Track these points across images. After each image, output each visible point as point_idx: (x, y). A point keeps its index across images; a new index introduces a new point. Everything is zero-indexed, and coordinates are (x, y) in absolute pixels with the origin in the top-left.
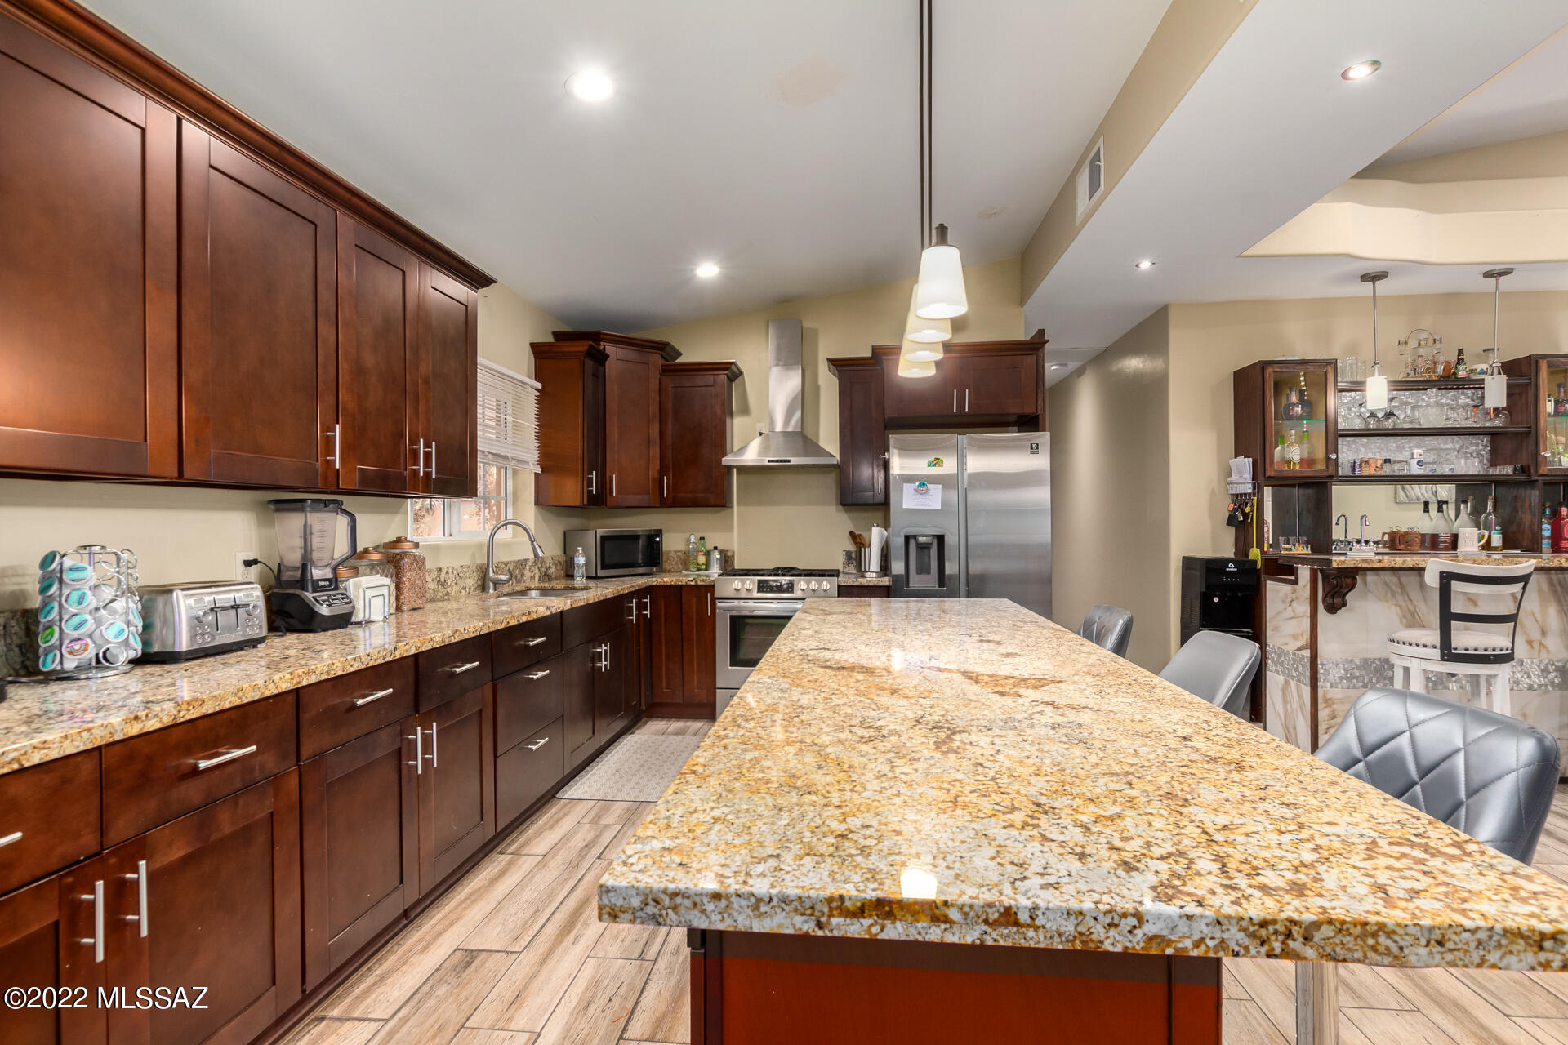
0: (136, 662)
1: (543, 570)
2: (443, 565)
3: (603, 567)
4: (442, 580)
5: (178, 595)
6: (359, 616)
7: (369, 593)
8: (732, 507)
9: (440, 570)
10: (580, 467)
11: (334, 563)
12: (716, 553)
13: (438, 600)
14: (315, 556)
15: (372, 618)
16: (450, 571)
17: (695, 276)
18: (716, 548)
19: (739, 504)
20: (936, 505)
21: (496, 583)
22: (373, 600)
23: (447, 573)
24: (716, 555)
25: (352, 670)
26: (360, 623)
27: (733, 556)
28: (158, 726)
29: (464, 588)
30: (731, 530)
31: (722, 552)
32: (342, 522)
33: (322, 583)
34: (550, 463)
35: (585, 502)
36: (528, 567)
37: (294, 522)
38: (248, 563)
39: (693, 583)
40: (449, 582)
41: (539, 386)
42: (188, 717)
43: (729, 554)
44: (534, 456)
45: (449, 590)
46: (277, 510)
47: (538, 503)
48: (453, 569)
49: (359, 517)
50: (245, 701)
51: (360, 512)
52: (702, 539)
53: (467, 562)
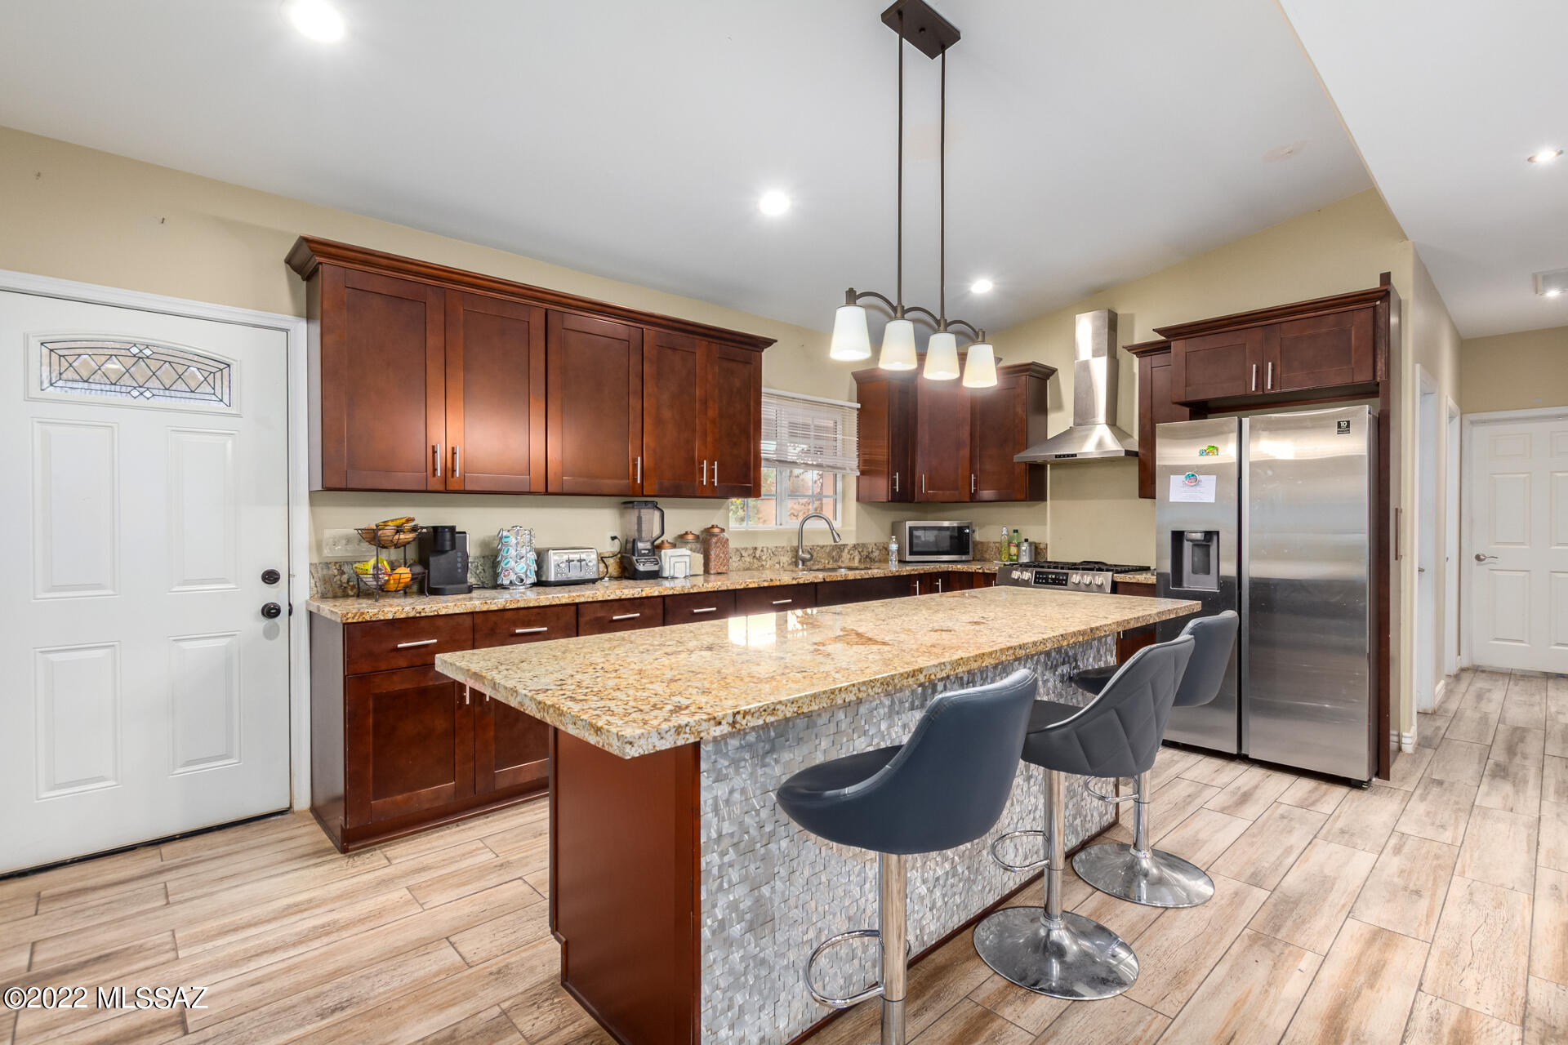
0: (534, 585)
1: (865, 553)
2: (759, 545)
3: (912, 553)
4: (758, 556)
5: (551, 552)
6: (666, 574)
7: (673, 560)
8: (1046, 500)
9: (756, 548)
10: (886, 470)
11: (652, 540)
12: (1026, 544)
13: (753, 570)
14: (644, 535)
15: (676, 575)
16: (765, 549)
17: (969, 292)
18: (1026, 540)
19: (1051, 499)
20: (1210, 498)
21: (804, 561)
22: (676, 565)
23: (762, 551)
24: (1025, 547)
25: (609, 598)
26: (667, 578)
27: (1046, 549)
28: (496, 608)
29: (779, 563)
30: (1045, 524)
31: (1031, 544)
32: (657, 514)
33: (643, 552)
34: (867, 469)
35: (890, 499)
36: (846, 551)
37: (632, 516)
38: (613, 538)
39: (980, 571)
40: (764, 558)
41: (859, 406)
42: (510, 607)
43: (1042, 546)
44: (854, 463)
45: (764, 563)
46: (625, 508)
47: (858, 500)
48: (767, 548)
49: (665, 511)
50: (542, 604)
51: (666, 508)
52: (1016, 531)
53: (784, 544)
